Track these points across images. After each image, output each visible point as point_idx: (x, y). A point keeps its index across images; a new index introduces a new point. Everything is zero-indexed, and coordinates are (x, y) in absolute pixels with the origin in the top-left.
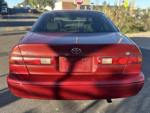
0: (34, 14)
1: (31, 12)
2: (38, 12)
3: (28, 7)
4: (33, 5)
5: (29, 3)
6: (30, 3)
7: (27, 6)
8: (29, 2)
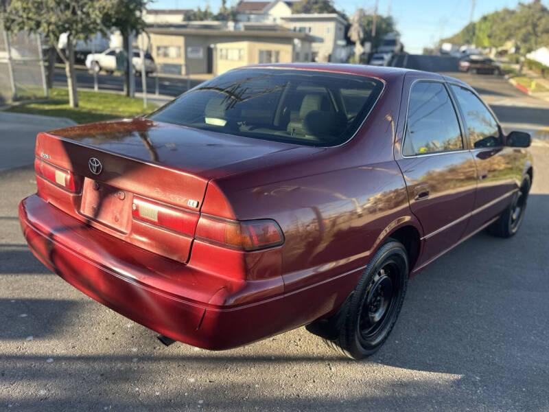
0: (477, 76)
1: (468, 70)
2: (498, 68)
3: (464, 52)
4: (486, 42)
5: (474, 39)
6: (478, 38)
7: (463, 48)
8: (477, 32)
